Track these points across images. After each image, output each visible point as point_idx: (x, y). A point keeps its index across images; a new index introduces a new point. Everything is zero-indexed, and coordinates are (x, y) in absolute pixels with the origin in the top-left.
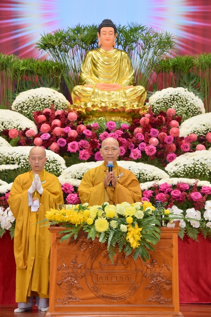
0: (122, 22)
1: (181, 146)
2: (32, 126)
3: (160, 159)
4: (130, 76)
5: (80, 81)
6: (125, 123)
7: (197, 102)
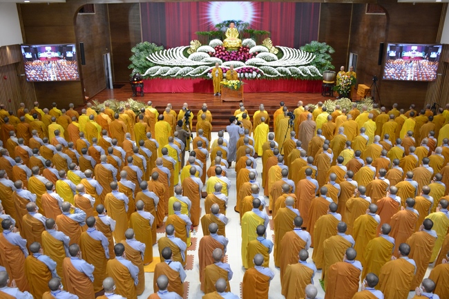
0: (237, 19)
1: (249, 57)
2: (213, 50)
3: (244, 61)
4: (238, 35)
5: (225, 38)
6: (236, 50)
7: (254, 43)
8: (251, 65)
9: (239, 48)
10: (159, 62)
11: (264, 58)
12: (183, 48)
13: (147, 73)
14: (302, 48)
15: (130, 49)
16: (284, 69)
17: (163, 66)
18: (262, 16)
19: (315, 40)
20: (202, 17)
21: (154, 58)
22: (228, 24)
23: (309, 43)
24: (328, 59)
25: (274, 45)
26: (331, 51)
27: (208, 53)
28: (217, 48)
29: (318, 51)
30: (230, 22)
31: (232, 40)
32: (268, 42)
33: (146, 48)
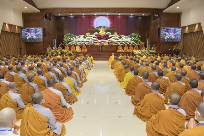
0: (104, 25)
1: (109, 38)
4: (104, 31)
5: (100, 32)
6: (104, 36)
7: (111, 34)
8: (109, 41)
9: (105, 35)
10: (74, 40)
11: (114, 39)
12: (83, 35)
13: (69, 43)
14: (129, 36)
15: (64, 36)
16: (122, 42)
17: (75, 41)
18: (113, 25)
19: (134, 32)
20: (91, 25)
21: (72, 39)
22: (100, 27)
23: (131, 34)
24: (139, 39)
25: (118, 34)
26: (140, 36)
27: (93, 37)
28: (96, 35)
29: (135, 36)
30: (101, 26)
31: (102, 32)
32: (116, 33)
33: (70, 35)
